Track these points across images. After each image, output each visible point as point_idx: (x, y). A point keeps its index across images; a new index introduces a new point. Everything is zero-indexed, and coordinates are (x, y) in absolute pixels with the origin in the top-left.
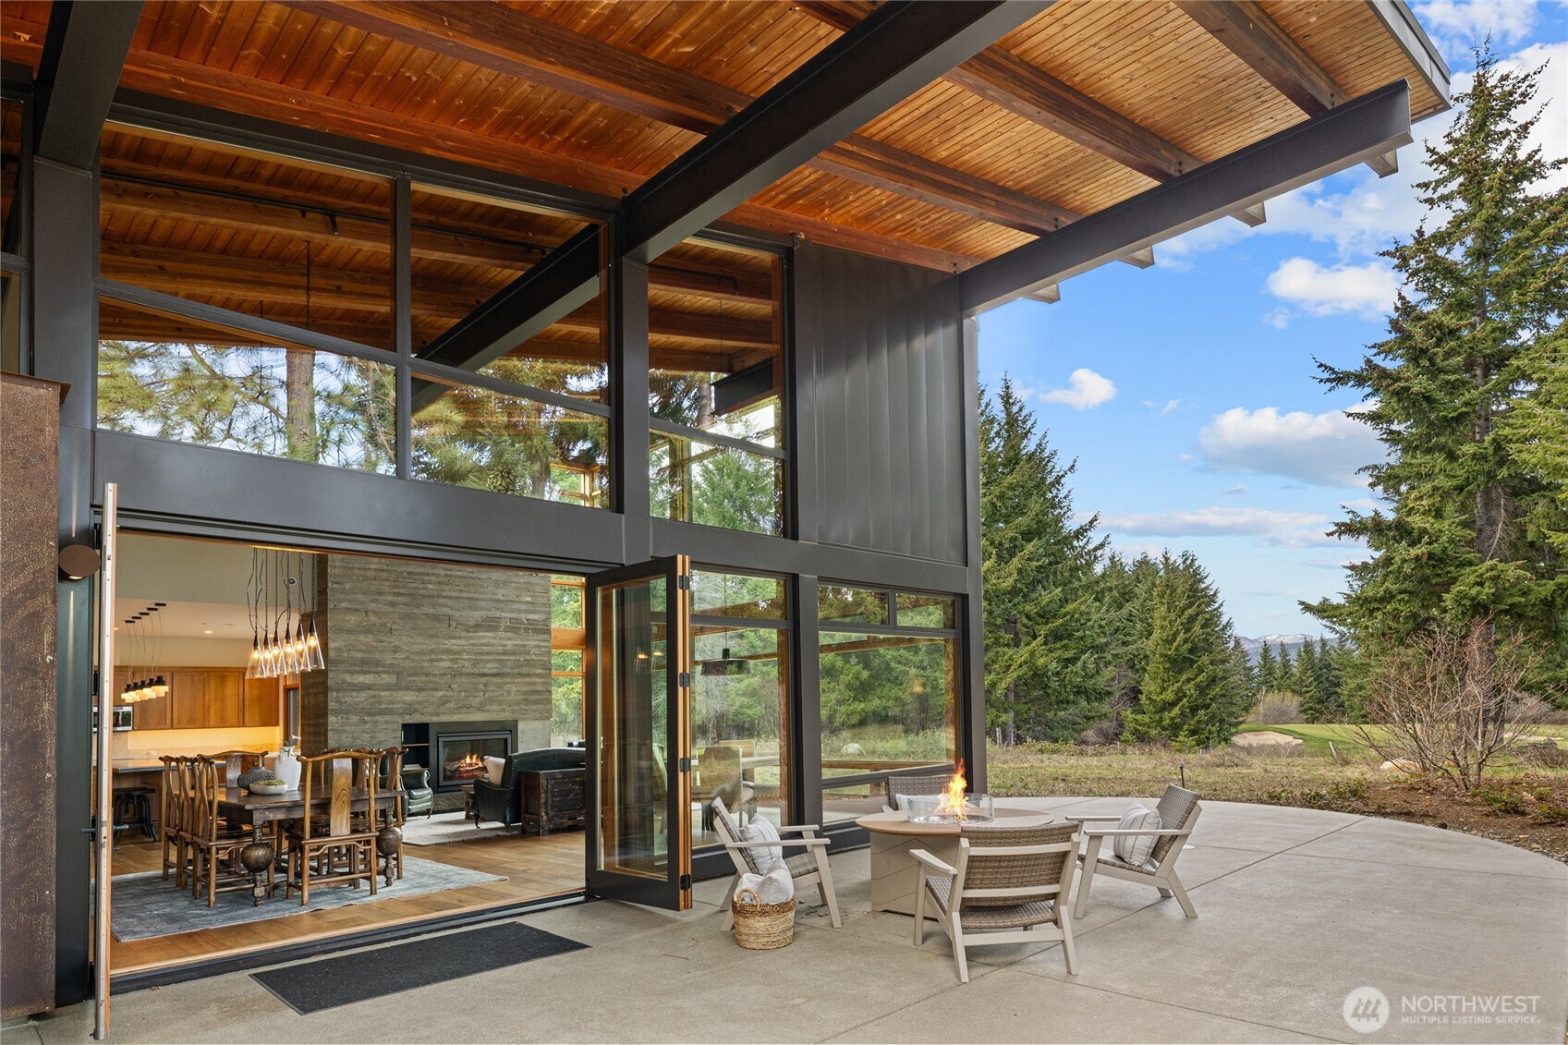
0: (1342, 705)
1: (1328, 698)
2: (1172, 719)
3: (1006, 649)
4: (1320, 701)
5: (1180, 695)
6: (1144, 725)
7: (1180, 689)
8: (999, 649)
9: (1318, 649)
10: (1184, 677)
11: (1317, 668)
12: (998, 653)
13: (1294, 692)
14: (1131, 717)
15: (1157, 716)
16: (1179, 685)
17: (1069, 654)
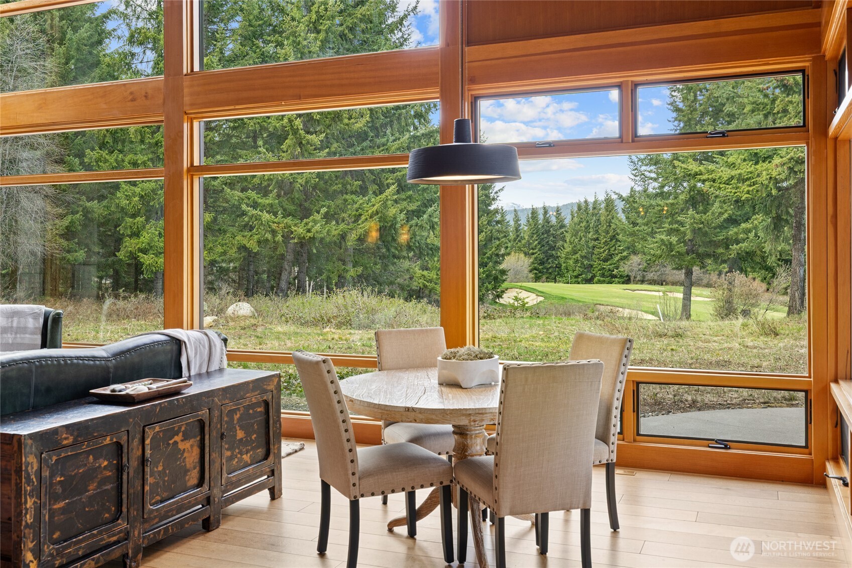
0: (559, 266)
1: (548, 259)
3: (353, 196)
4: (542, 263)
6: (431, 281)
9: (541, 217)
11: (540, 232)
12: (346, 201)
13: (526, 254)
14: (419, 272)
17: (413, 207)
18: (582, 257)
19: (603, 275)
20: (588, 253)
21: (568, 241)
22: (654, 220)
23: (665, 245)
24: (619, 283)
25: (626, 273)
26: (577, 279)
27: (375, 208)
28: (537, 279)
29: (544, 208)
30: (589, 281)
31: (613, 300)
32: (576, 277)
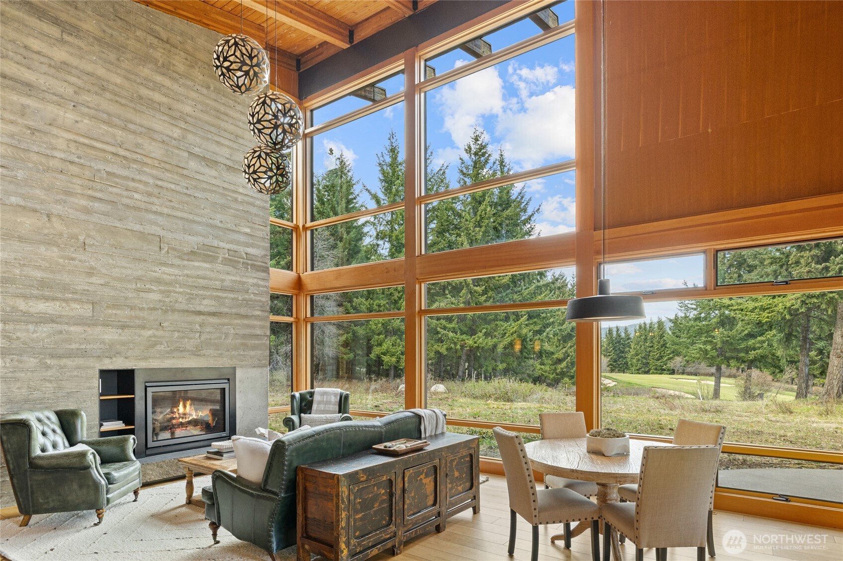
0: (626, 363)
1: (619, 359)
2: (562, 369)
3: (501, 322)
4: (615, 361)
5: (567, 355)
6: (546, 372)
7: (566, 352)
8: (498, 323)
9: (615, 333)
10: (569, 345)
11: (614, 342)
12: (497, 325)
13: (605, 355)
14: (539, 366)
15: (553, 367)
16: (566, 349)
17: (537, 328)
18: (642, 357)
19: (656, 369)
20: (646, 355)
21: (632, 347)
22: (694, 335)
23: (703, 351)
24: (667, 374)
25: (672, 368)
26: (638, 372)
27: (514, 329)
28: (612, 371)
29: (617, 327)
30: (647, 372)
31: (663, 385)
32: (638, 370)
